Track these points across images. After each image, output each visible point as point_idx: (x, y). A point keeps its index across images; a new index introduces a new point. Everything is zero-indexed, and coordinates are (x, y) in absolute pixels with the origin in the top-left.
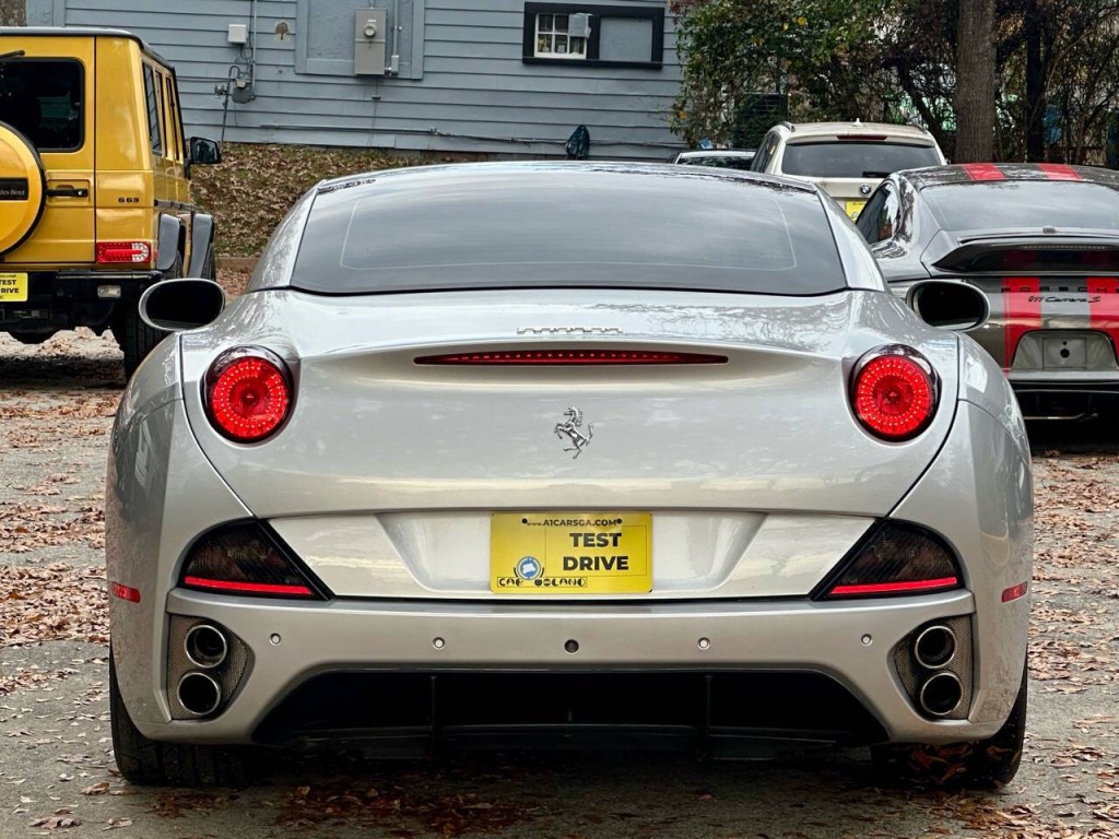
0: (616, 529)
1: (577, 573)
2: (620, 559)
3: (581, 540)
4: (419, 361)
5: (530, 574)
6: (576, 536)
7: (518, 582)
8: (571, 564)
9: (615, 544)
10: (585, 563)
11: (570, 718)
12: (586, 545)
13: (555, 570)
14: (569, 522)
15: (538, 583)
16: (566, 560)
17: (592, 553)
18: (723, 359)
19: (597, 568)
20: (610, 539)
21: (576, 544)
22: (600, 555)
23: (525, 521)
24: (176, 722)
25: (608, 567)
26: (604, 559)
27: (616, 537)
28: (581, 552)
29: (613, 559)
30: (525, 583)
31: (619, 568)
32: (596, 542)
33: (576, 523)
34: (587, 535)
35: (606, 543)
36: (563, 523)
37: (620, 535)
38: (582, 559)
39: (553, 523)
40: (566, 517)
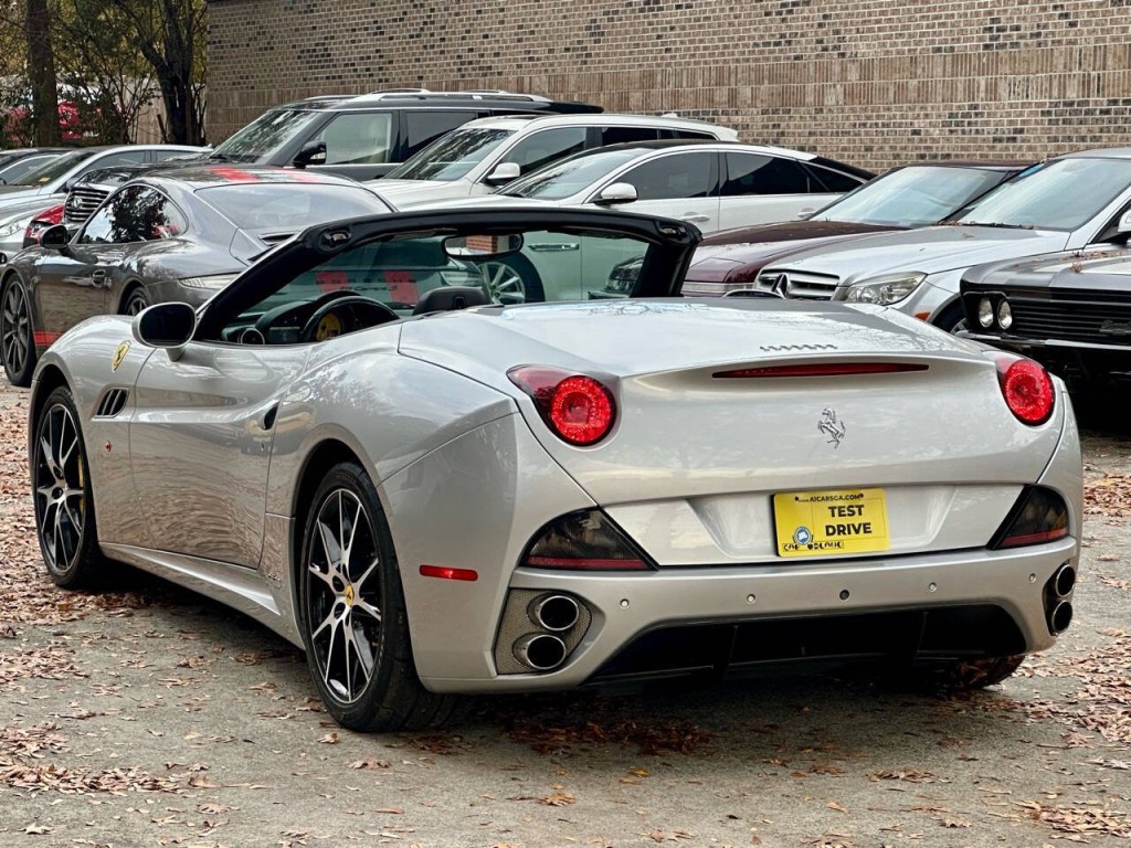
0: (860, 502)
1: (836, 537)
2: (864, 525)
3: (836, 511)
4: (716, 375)
5: (804, 540)
6: (832, 508)
7: (796, 547)
8: (831, 530)
9: (860, 514)
10: (841, 530)
11: (803, 652)
12: (840, 515)
13: (821, 537)
14: (827, 499)
15: (810, 547)
16: (827, 527)
17: (845, 521)
18: (925, 367)
19: (849, 533)
20: (856, 510)
21: (833, 515)
22: (850, 523)
23: (797, 499)
24: (501, 677)
25: (857, 531)
26: (853, 526)
27: (860, 507)
28: (837, 521)
29: (860, 525)
30: (801, 547)
31: (865, 532)
32: (847, 512)
33: (832, 499)
34: (840, 508)
35: (854, 513)
36: (823, 499)
37: (862, 506)
38: (839, 526)
39: (817, 499)
40: (825, 494)
